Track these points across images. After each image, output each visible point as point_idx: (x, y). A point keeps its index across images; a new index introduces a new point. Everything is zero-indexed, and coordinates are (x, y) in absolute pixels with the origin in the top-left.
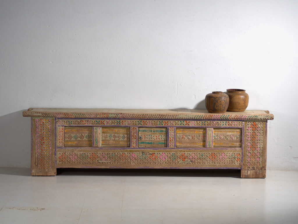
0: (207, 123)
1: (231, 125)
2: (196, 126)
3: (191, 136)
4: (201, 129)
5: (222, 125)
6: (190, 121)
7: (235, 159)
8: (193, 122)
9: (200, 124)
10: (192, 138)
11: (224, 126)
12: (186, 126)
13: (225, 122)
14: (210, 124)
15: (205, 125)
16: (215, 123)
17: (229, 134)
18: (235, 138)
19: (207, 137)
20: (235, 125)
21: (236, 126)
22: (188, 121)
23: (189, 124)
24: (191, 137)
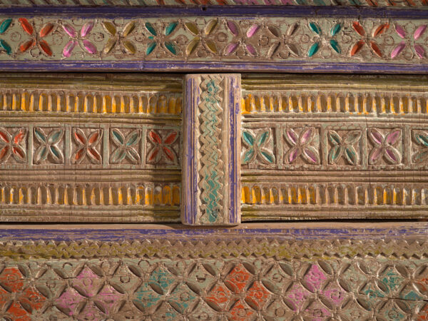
0: (191, 36)
1: (375, 47)
2: (108, 58)
3: (68, 137)
4: (148, 83)
5: (306, 51)
6: (53, 20)
7: (405, 309)
8: (82, 24)
9: (138, 46)
10: (80, 153)
11: (326, 57)
12: (27, 56)
13: (328, 25)
14: (210, 43)
15: (173, 51)
16: (249, 32)
17: (359, 117)
18: (404, 151)
19: (192, 147)
20: (412, 51)
21: (419, 58)
22: (40, 23)
23: (48, 40)
24: (71, 146)
